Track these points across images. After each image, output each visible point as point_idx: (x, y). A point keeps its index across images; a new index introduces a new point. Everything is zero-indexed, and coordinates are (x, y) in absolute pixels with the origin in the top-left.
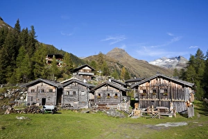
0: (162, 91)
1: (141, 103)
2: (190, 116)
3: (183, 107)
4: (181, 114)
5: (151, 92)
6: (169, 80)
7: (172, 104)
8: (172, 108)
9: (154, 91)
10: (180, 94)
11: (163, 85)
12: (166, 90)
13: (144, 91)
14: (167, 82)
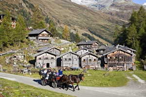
0: (120, 58)
1: (108, 64)
2: (134, 70)
3: (131, 66)
4: (129, 69)
5: (114, 58)
6: (125, 52)
7: (125, 64)
8: (125, 66)
9: (116, 58)
10: (129, 59)
11: (121, 54)
12: (122, 57)
13: (111, 57)
14: (123, 53)
